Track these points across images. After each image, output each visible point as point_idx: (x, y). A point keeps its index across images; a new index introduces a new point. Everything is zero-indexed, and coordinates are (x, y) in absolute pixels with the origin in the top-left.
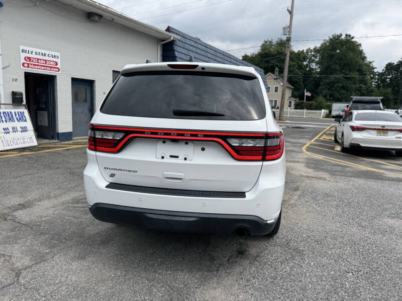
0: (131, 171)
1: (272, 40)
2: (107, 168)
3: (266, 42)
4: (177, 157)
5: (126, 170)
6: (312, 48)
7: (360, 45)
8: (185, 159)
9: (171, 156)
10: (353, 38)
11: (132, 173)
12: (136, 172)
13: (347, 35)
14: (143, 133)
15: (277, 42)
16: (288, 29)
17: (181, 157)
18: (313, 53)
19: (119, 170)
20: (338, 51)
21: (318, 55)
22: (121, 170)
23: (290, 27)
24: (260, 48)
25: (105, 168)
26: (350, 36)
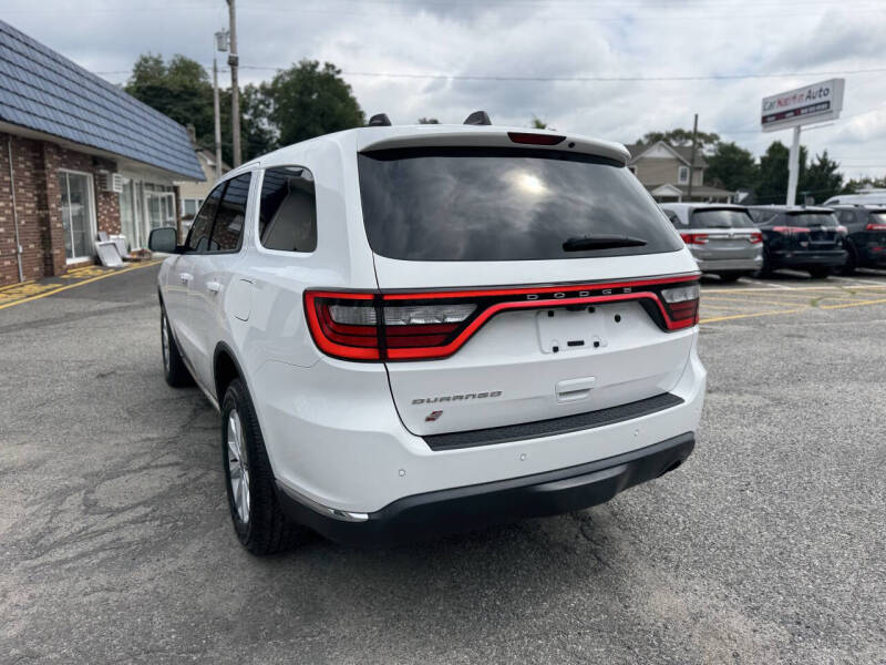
0: (485, 395)
1: (160, 56)
2: (422, 401)
3: (146, 60)
4: (581, 343)
5: (474, 396)
6: (257, 85)
7: (349, 87)
8: (597, 344)
9: (571, 344)
10: (339, 72)
11: (488, 399)
12: (499, 393)
13: (328, 66)
14: (523, 297)
15: (174, 62)
16: (228, 38)
17: (589, 342)
18: (259, 96)
19: (455, 398)
20: (314, 97)
21: (272, 101)
22: (461, 397)
23: (232, 33)
24: (132, 74)
25: (415, 402)
26: (333, 67)
